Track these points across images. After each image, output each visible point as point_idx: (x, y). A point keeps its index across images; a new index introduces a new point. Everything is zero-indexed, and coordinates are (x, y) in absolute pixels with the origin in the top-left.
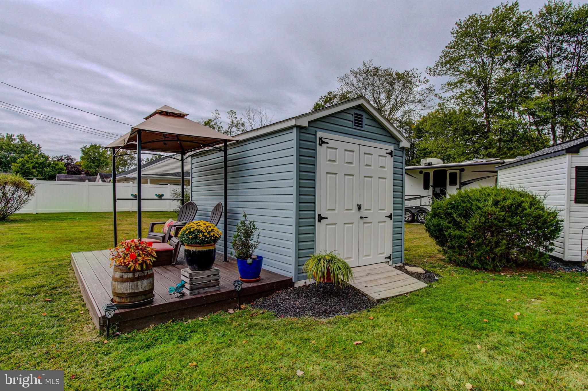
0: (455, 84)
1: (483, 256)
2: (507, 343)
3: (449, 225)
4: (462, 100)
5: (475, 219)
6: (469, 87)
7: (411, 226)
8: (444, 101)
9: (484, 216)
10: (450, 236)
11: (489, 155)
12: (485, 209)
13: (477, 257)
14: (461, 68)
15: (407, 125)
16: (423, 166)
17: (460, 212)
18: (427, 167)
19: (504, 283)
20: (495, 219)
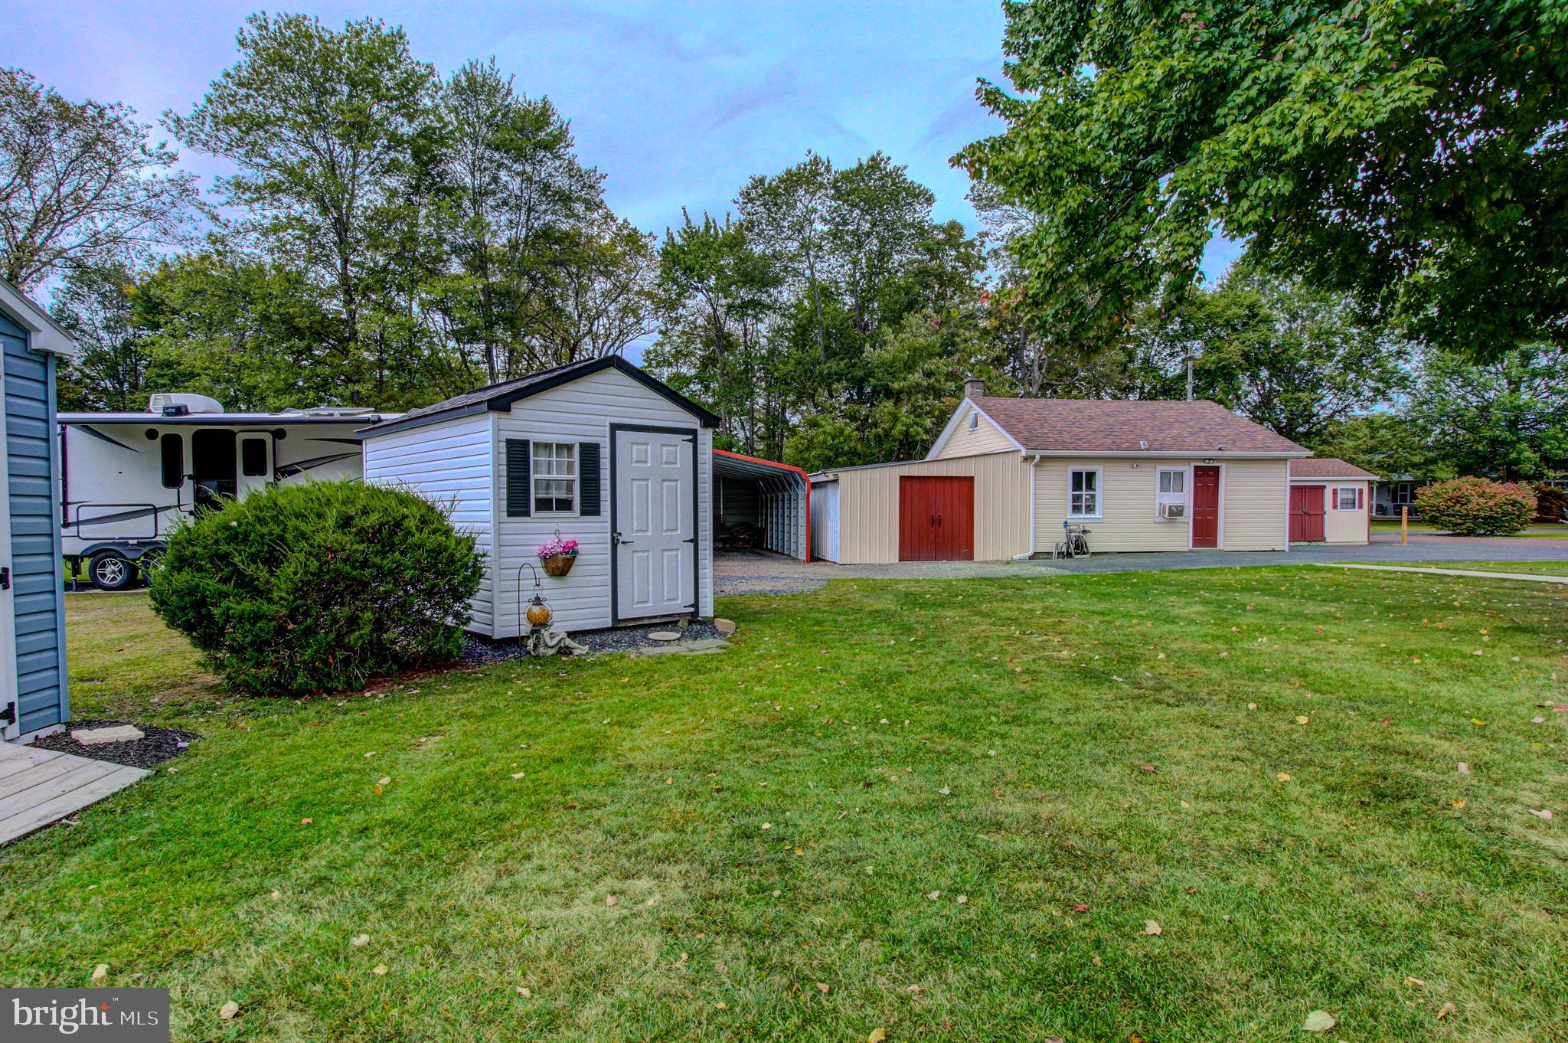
0: (258, 189)
1: (321, 659)
2: (349, 858)
3: (225, 588)
4: (279, 240)
5: (292, 568)
6: (297, 209)
7: (121, 600)
8: (226, 232)
9: (317, 557)
10: (227, 617)
11: (356, 400)
12: (319, 538)
13: (304, 662)
14: (273, 151)
15: (106, 279)
16: (157, 415)
17: (253, 550)
18: (170, 418)
19: (368, 714)
20: (345, 561)
